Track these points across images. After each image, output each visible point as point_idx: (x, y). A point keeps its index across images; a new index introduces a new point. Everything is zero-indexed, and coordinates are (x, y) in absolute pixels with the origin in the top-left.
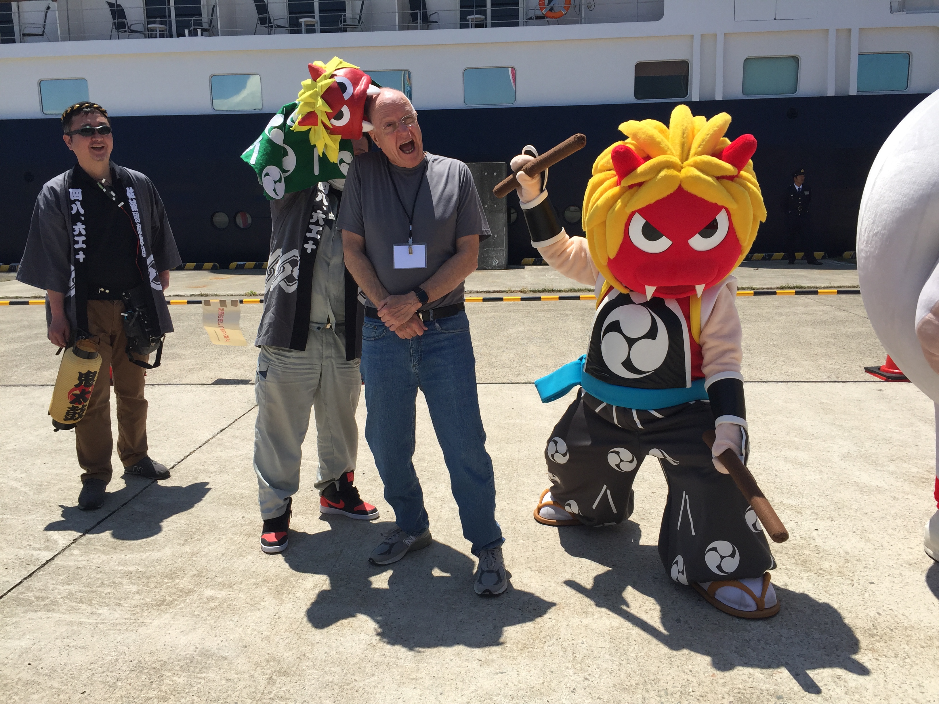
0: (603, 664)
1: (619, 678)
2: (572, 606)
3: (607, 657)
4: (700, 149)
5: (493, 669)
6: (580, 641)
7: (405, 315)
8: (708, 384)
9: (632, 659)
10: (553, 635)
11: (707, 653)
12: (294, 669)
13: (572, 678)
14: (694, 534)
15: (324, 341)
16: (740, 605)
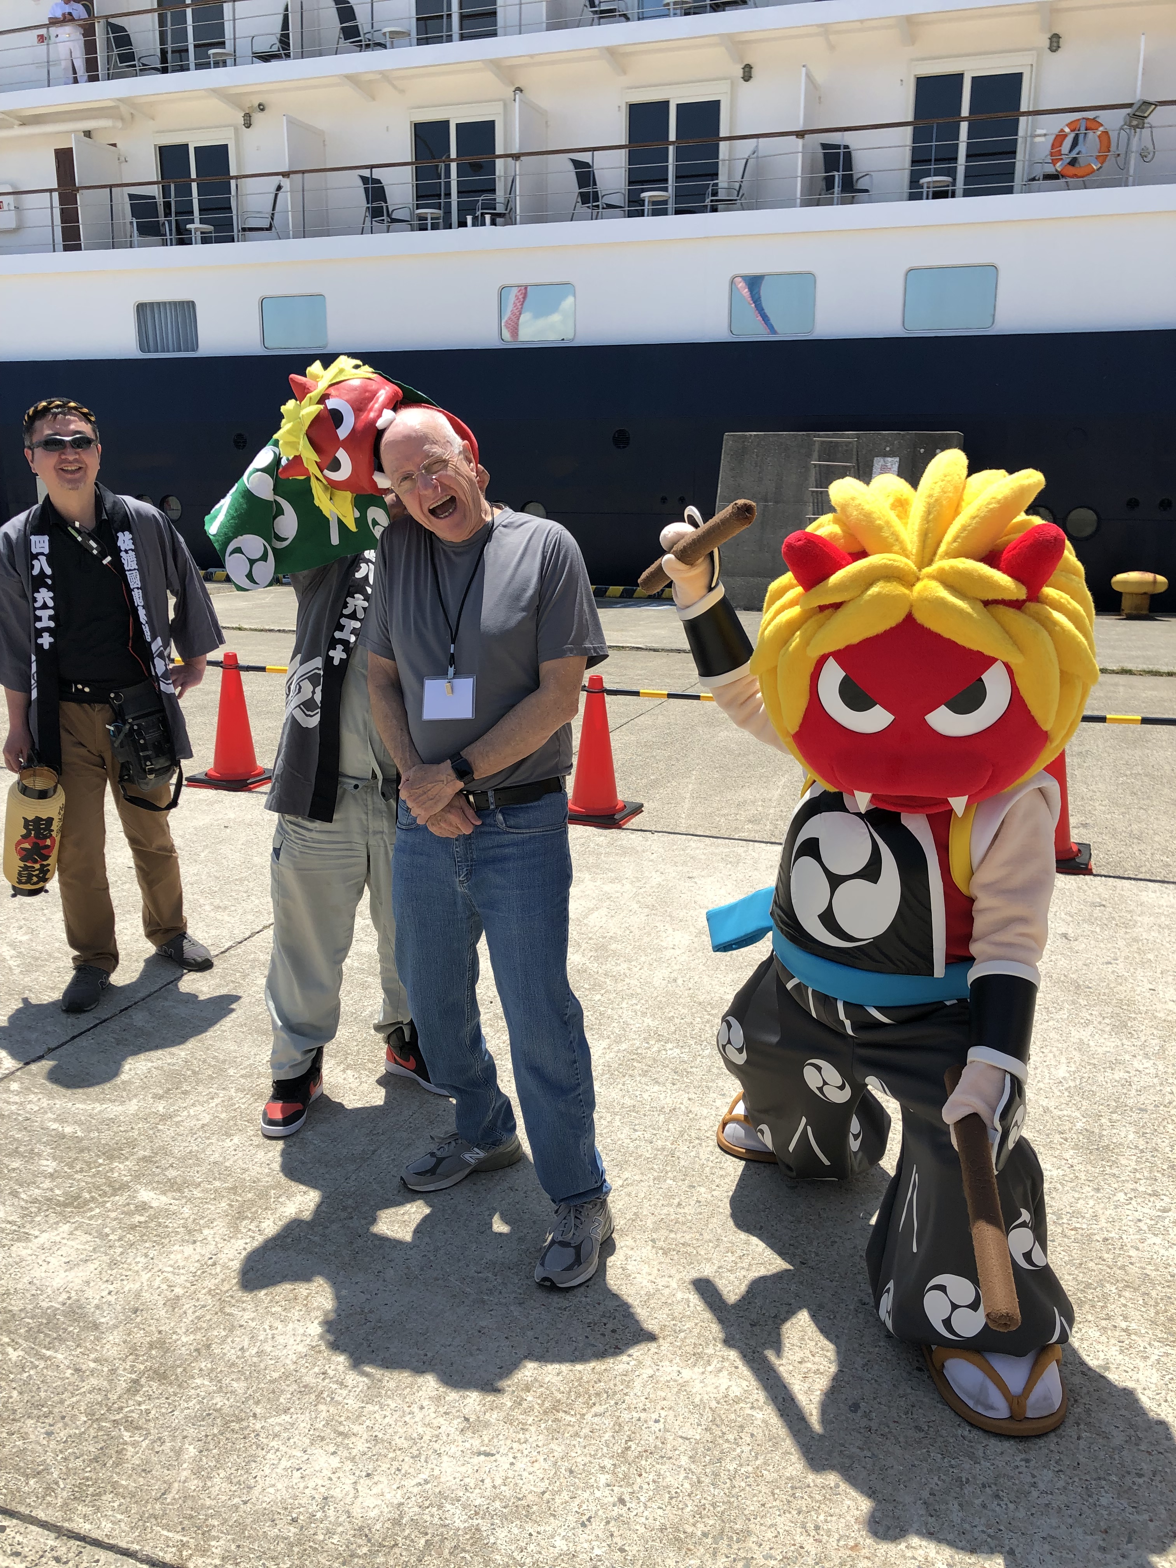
0: (668, 1474)
1: (680, 1512)
2: (682, 1335)
3: (684, 1460)
4: (955, 544)
5: (476, 1442)
6: (655, 1416)
7: (434, 801)
8: (975, 973)
9: (724, 1476)
10: (615, 1393)
11: (871, 1493)
12: (180, 1370)
13: (598, 1494)
14: (915, 1250)
15: (370, 807)
16: (978, 1402)
